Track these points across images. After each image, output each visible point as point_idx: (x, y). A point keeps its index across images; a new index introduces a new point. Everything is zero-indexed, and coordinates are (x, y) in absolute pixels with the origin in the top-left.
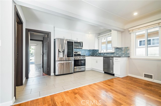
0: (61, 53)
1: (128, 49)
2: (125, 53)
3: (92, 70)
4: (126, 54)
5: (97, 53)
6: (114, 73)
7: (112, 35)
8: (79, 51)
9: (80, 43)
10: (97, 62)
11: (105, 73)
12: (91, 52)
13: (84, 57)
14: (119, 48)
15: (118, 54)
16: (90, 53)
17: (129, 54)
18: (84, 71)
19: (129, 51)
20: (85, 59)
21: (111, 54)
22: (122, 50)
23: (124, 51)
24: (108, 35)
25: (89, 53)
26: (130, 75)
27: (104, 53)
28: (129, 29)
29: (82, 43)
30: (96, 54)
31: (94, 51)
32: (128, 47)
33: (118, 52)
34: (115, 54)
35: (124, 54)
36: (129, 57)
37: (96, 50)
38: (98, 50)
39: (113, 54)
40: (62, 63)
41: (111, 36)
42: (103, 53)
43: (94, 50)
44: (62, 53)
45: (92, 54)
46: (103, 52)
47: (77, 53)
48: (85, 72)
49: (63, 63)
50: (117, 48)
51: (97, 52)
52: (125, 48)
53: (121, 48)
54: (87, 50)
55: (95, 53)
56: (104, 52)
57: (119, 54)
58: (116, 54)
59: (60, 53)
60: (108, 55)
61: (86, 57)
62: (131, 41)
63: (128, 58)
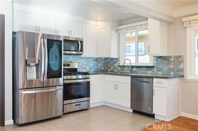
0: (32, 69)
1: (180, 59)
2: (176, 69)
3: (104, 106)
4: (177, 71)
5: (116, 65)
6: (154, 113)
7: (149, 27)
8: (73, 60)
9: (77, 41)
10: (116, 87)
11: (135, 112)
12: (101, 64)
13: (87, 76)
14: (164, 57)
15: (160, 70)
16: (99, 65)
17: (182, 70)
18: (87, 109)
19: (182, 63)
20: (88, 80)
21: (147, 69)
22: (169, 61)
23: (173, 64)
24: (140, 26)
25: (97, 66)
26: (184, 114)
27: (132, 67)
28: (183, 19)
29: (82, 42)
30: (112, 67)
31: (108, 61)
32: (181, 56)
33: (161, 66)
34: (155, 70)
35: (173, 70)
36: (183, 76)
37: (112, 59)
38: (117, 60)
39: (150, 69)
40: (32, 93)
41: (147, 29)
42: (128, 67)
43: (108, 58)
44: (35, 67)
45: (103, 68)
46: (129, 65)
47: (69, 65)
48: (90, 111)
49: (35, 93)
50: (160, 57)
51: (115, 63)
52: (176, 57)
53: (166, 57)
54: (93, 58)
55: (111, 65)
56: (132, 65)
57: (163, 71)
58: (157, 70)
59: (28, 67)
60: (141, 73)
61: (91, 76)
62: (186, 44)
63: (181, 80)
